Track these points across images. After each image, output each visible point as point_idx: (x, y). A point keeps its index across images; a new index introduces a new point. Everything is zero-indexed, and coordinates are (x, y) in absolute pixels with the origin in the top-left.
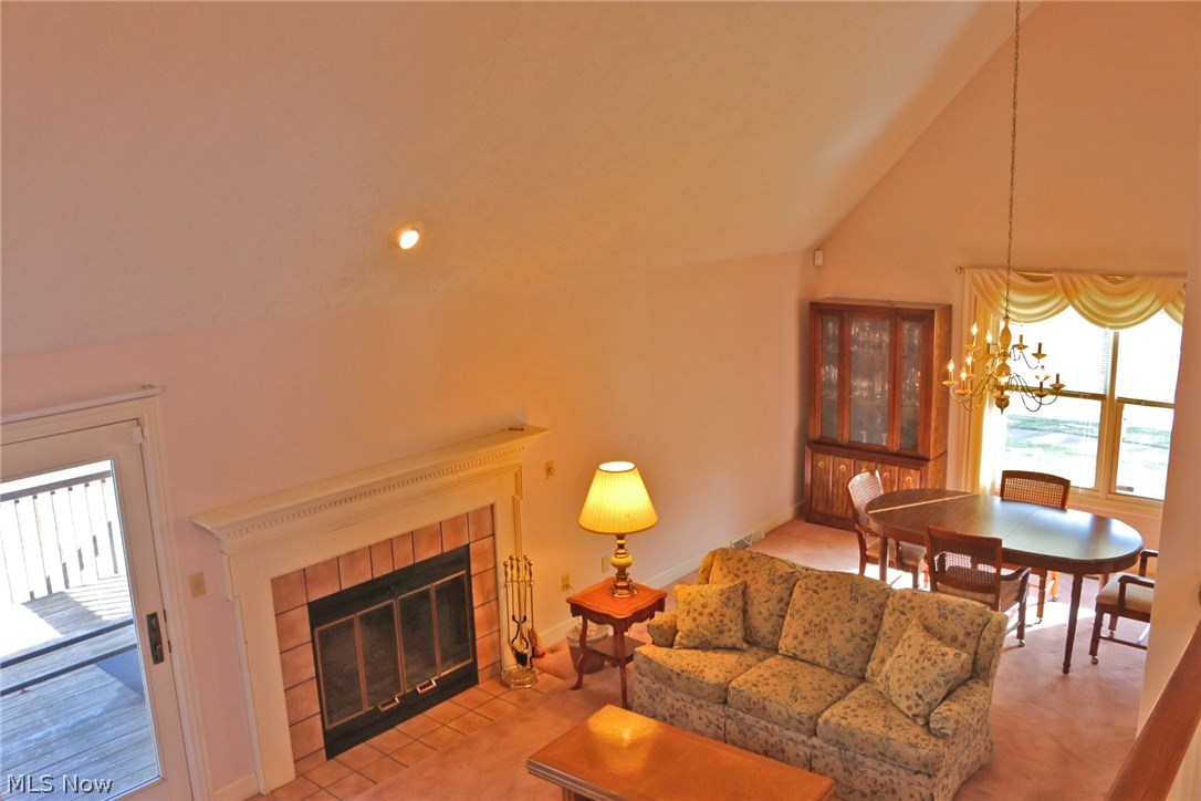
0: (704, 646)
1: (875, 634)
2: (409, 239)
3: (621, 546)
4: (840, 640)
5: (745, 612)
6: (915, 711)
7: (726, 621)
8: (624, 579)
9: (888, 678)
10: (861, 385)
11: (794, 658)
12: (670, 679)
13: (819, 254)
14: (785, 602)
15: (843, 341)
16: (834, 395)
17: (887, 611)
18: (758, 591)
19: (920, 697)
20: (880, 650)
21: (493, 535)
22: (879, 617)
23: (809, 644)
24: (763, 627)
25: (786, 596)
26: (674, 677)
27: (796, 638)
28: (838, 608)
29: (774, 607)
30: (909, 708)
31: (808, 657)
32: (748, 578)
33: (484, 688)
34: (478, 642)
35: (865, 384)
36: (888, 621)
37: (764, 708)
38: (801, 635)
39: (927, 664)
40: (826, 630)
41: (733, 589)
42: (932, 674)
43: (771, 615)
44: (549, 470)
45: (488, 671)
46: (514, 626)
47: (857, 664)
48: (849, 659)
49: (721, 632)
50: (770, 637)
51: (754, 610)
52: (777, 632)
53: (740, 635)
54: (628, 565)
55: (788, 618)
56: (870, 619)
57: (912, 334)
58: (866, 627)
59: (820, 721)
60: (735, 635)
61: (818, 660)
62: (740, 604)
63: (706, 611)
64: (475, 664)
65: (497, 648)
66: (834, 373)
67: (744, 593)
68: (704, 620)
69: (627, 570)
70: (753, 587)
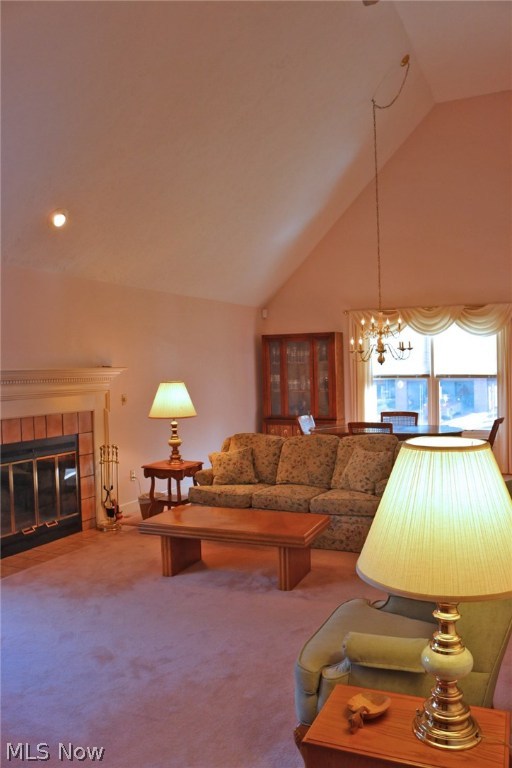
0: (232, 482)
1: (334, 463)
2: (59, 220)
3: (175, 432)
4: (314, 467)
5: (254, 464)
6: (366, 487)
7: (244, 466)
8: (177, 453)
9: (346, 475)
10: (293, 383)
11: (287, 483)
12: (214, 499)
13: (265, 312)
14: (278, 455)
15: (283, 358)
17: (339, 449)
18: (260, 451)
19: (368, 479)
20: (338, 469)
21: (92, 432)
22: (335, 452)
23: (295, 473)
24: (266, 471)
25: (277, 452)
26: (217, 498)
27: (287, 471)
28: (311, 450)
29: (271, 458)
30: (362, 487)
31: (296, 480)
32: (254, 446)
33: (85, 533)
34: (82, 502)
35: (296, 382)
36: (340, 453)
37: (276, 502)
38: (290, 470)
39: (369, 461)
40: (305, 463)
41: (246, 451)
42: (373, 465)
43: (270, 463)
44: (124, 400)
45: (88, 523)
46: (105, 492)
47: (325, 481)
48: (321, 478)
49: (242, 473)
50: (270, 476)
51: (259, 463)
52: (274, 473)
53: (253, 474)
54: (179, 444)
55: (280, 463)
56: (330, 453)
57: (321, 349)
58: (328, 458)
59: (312, 501)
60: (250, 474)
61: (302, 480)
62: (250, 458)
63: (231, 463)
64: (80, 516)
65: (93, 507)
66: (277, 378)
67: (252, 454)
68: (231, 467)
69: (179, 448)
70: (257, 450)
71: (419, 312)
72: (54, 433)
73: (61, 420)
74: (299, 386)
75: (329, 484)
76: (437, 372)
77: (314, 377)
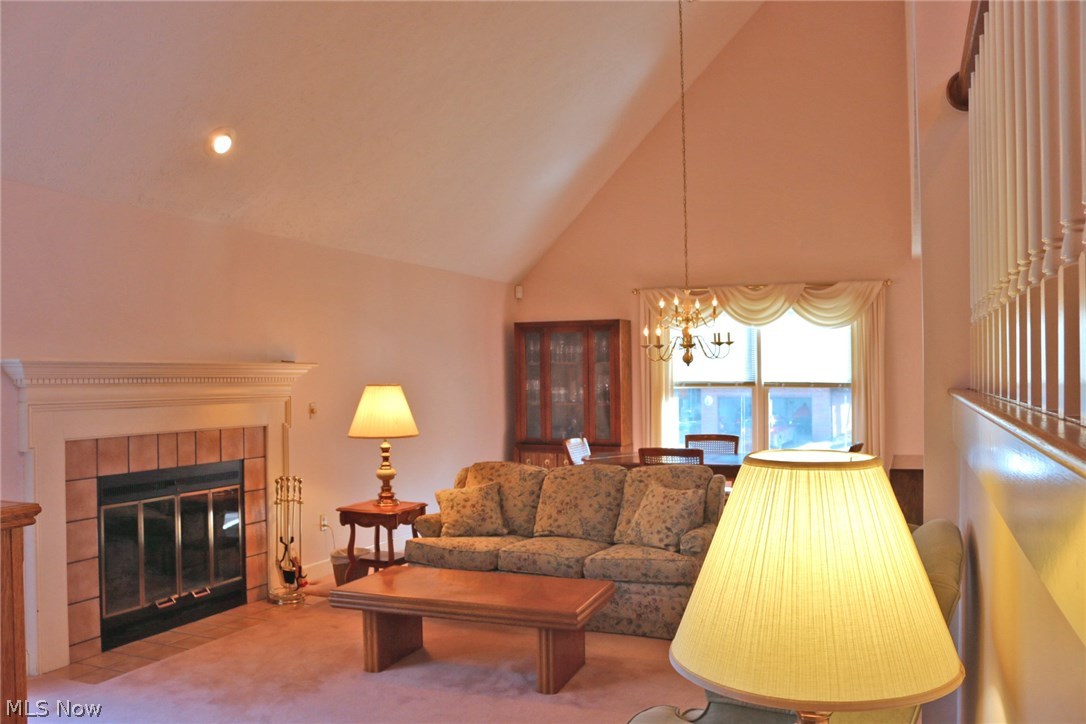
0: (470, 532)
1: (619, 505)
2: (222, 144)
3: (386, 459)
4: (590, 512)
5: (502, 507)
6: (666, 541)
7: (487, 510)
8: (389, 490)
9: (638, 524)
10: (559, 392)
11: (551, 534)
12: (442, 557)
13: (519, 289)
14: (536, 494)
15: (544, 358)
16: (537, 403)
17: (626, 485)
18: (511, 488)
19: (669, 529)
20: (625, 514)
21: (265, 457)
22: (620, 491)
23: (562, 520)
24: (519, 518)
25: (536, 489)
26: (447, 555)
27: (550, 517)
28: (586, 487)
29: (527, 499)
30: (661, 540)
31: (563, 530)
32: (502, 480)
33: (251, 606)
34: (247, 559)
35: (562, 392)
36: (628, 491)
37: (534, 562)
38: (554, 515)
39: (671, 503)
40: (576, 506)
41: (490, 488)
42: (676, 510)
43: (525, 506)
44: (312, 411)
45: (256, 591)
46: (281, 547)
47: (606, 530)
48: (599, 527)
49: (484, 520)
50: (525, 525)
51: (509, 505)
52: (532, 520)
53: (500, 521)
54: (391, 477)
55: (540, 505)
56: (613, 493)
57: (600, 344)
58: (610, 499)
59: (587, 561)
60: (495, 521)
61: (572, 532)
62: (497, 498)
63: (469, 503)
64: (244, 582)
65: (264, 569)
66: (536, 384)
67: (499, 491)
68: (468, 511)
69: (392, 483)
70: (506, 486)
71: (740, 291)
72: (208, 458)
73: (218, 438)
74: (567, 396)
75: (611, 536)
76: (765, 379)
77: (589, 385)
